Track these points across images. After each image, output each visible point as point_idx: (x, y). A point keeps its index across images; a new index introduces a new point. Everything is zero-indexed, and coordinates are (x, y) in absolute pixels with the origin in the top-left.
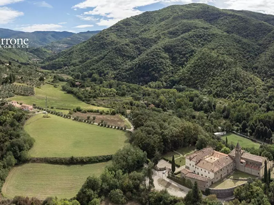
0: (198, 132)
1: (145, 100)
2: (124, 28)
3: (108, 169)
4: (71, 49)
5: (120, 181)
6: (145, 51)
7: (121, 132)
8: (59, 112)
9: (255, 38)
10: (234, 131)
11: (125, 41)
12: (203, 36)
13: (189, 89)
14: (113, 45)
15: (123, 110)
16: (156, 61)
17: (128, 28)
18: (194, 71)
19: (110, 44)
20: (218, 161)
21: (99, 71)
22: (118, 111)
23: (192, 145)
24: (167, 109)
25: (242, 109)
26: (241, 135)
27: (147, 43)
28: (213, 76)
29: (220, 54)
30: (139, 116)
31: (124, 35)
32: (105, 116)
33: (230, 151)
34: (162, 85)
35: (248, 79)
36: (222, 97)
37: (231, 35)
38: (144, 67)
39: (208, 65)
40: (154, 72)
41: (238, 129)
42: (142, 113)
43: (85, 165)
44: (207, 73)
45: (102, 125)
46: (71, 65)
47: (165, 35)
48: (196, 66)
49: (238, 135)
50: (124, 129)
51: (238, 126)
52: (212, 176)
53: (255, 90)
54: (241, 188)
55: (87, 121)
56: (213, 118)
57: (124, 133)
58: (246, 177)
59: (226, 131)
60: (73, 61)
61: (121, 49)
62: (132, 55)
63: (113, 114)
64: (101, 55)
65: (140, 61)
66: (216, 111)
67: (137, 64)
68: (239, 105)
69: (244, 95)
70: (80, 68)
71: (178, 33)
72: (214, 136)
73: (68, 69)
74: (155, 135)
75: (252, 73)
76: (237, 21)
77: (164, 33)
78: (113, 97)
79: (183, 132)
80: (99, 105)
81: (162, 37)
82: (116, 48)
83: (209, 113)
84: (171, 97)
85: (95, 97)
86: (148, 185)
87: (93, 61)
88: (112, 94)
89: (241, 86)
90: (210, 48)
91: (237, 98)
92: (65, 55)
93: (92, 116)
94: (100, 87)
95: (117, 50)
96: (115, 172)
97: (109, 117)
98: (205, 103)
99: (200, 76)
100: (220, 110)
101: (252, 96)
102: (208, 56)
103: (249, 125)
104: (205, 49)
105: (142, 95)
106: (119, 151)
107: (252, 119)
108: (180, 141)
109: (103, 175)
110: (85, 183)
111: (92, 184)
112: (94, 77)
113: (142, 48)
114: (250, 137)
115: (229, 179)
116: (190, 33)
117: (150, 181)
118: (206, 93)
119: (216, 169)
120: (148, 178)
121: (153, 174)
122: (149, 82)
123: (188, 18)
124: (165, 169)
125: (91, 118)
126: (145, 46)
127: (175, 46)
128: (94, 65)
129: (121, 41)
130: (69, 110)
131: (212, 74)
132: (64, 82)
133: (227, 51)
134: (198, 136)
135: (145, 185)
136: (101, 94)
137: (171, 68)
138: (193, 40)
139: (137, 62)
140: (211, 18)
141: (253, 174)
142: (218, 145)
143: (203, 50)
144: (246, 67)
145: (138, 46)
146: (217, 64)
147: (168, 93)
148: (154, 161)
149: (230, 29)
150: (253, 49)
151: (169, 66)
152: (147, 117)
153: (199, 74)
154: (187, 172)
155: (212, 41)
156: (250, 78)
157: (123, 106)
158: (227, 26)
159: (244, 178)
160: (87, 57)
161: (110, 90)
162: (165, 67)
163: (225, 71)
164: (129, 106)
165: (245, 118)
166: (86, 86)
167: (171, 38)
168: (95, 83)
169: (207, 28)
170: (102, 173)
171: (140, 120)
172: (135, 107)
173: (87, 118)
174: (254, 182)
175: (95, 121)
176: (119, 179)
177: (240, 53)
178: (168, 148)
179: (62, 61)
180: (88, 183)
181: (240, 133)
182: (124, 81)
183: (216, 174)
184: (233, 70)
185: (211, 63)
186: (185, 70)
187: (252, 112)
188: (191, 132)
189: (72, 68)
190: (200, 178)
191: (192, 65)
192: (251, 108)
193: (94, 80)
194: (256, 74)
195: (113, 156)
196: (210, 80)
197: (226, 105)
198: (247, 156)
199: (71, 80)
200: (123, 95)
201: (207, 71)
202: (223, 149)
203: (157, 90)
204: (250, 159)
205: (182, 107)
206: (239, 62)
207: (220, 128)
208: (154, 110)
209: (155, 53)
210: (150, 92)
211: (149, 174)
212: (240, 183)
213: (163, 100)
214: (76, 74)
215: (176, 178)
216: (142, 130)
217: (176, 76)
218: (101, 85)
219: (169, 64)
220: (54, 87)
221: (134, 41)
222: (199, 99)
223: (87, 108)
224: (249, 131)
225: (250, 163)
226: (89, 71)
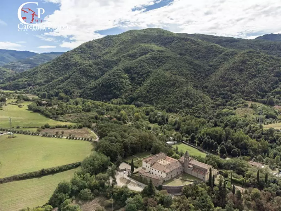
0: (153, 140)
1: (108, 115)
2: (87, 50)
3: (78, 174)
4: (35, 69)
5: (88, 182)
6: (107, 72)
7: (88, 142)
8: (26, 131)
9: (207, 60)
10: (183, 141)
11: (88, 63)
12: (159, 58)
13: (145, 104)
14: (77, 66)
15: (89, 124)
16: (117, 81)
17: (91, 50)
18: (150, 89)
19: (74, 65)
20: (170, 165)
21: (65, 90)
22: (85, 125)
23: (148, 151)
24: (127, 121)
25: (191, 123)
26: (190, 145)
27: (108, 65)
28: (166, 93)
29: (173, 74)
30: (103, 128)
31: (87, 57)
32: (73, 130)
33: (179, 157)
34: (123, 101)
35: (198, 97)
36: (173, 112)
37: (183, 57)
38: (107, 86)
39: (163, 84)
40: (115, 91)
41: (187, 140)
42: (106, 126)
43: (56, 174)
44: (161, 91)
45: (70, 138)
46: (36, 85)
47: (125, 58)
48: (152, 85)
49: (188, 145)
50: (90, 140)
51: (187, 137)
52: (164, 175)
53: (204, 107)
54: (188, 187)
55: (55, 136)
56: (165, 130)
57: (90, 143)
58: (193, 179)
59: (176, 140)
60: (38, 81)
61: (85, 70)
62: (96, 75)
63: (80, 127)
64: (66, 75)
65: (103, 81)
66: (169, 124)
67: (100, 83)
68: (189, 120)
69: (194, 111)
70: (46, 88)
71: (136, 55)
72: (166, 144)
73: (33, 89)
74: (117, 143)
75: (202, 91)
76: (190, 44)
77: (124, 55)
78: (79, 113)
79: (141, 140)
80: (67, 121)
81: (122, 59)
82: (80, 68)
83: (162, 125)
84: (130, 112)
85: (62, 114)
86: (112, 183)
87: (58, 81)
88: (79, 110)
89: (191, 103)
90: (165, 69)
91: (187, 113)
92: (29, 75)
93: (60, 131)
94: (67, 104)
95: (81, 71)
96: (84, 175)
97: (76, 131)
98: (159, 117)
99: (155, 93)
100: (171, 123)
101: (201, 112)
102: (162, 76)
103: (197, 137)
104: (160, 70)
105: (105, 110)
106: (86, 158)
107: (200, 132)
108: (138, 147)
109: (72, 179)
110: (57, 189)
111: (63, 188)
112: (60, 95)
113: (105, 69)
114: (197, 147)
115: (178, 179)
116: (147, 55)
117: (114, 179)
118: (160, 108)
119: (168, 171)
120: (112, 177)
121: (115, 174)
122: (112, 99)
123: (146, 42)
124: (125, 170)
125: (60, 133)
126: (107, 67)
127: (133, 68)
128: (59, 84)
129: (84, 62)
130: (37, 127)
131: (165, 92)
132: (29, 102)
133: (180, 72)
134: (153, 144)
135: (110, 183)
136: (68, 111)
137: (131, 87)
138: (149, 62)
139: (100, 82)
140: (166, 42)
141: (199, 177)
142: (170, 152)
143: (158, 71)
144: (197, 87)
145: (100, 67)
146: (170, 83)
147: (128, 108)
148: (116, 164)
149: (183, 52)
150: (204, 70)
151: (128, 85)
152: (110, 129)
153: (154, 92)
154: (144, 172)
155: (166, 63)
156: (200, 97)
157: (89, 120)
158: (180, 49)
159: (190, 179)
160: (52, 77)
161: (76, 107)
162: (125, 86)
163: (177, 89)
164: (94, 120)
165: (194, 131)
166: (53, 104)
167: (130, 60)
168: (62, 101)
169: (162, 51)
170: (72, 178)
171: (105, 132)
172: (100, 121)
173: (55, 134)
174: (200, 184)
175: (63, 135)
176: (87, 180)
177: (192, 74)
178: (128, 153)
179: (26, 81)
180: (59, 188)
181: (189, 143)
182: (89, 99)
183: (167, 174)
184: (184, 89)
185: (165, 83)
186: (142, 88)
187: (201, 127)
188: (147, 140)
189: (38, 87)
190: (154, 177)
191: (149, 84)
192: (200, 122)
193: (61, 98)
194: (206, 92)
195: (81, 163)
196: (164, 97)
197: (178, 119)
198: (195, 162)
199: (38, 99)
200: (89, 111)
201: (161, 90)
202: (173, 155)
203: (118, 106)
204: (197, 165)
205: (140, 120)
206: (190, 81)
207: (171, 138)
208: (116, 123)
209: (116, 73)
210: (112, 108)
211: (113, 174)
212: (187, 183)
213: (124, 114)
214: (42, 93)
215: (135, 177)
216: (106, 140)
217: (135, 94)
218: (67, 103)
219: (129, 83)
220: (19, 107)
221: (97, 63)
222: (154, 113)
223: (55, 124)
224: (197, 142)
225: (197, 168)
226: (55, 90)
